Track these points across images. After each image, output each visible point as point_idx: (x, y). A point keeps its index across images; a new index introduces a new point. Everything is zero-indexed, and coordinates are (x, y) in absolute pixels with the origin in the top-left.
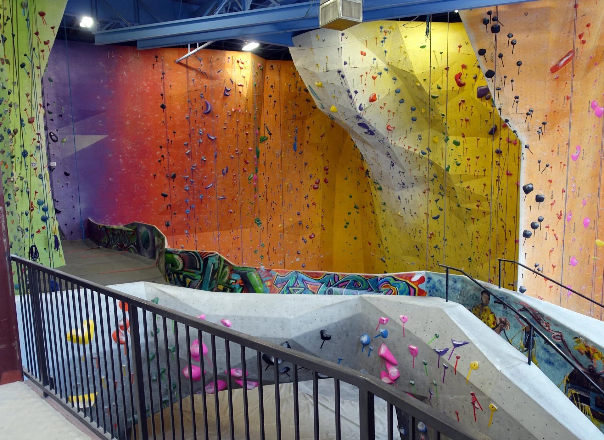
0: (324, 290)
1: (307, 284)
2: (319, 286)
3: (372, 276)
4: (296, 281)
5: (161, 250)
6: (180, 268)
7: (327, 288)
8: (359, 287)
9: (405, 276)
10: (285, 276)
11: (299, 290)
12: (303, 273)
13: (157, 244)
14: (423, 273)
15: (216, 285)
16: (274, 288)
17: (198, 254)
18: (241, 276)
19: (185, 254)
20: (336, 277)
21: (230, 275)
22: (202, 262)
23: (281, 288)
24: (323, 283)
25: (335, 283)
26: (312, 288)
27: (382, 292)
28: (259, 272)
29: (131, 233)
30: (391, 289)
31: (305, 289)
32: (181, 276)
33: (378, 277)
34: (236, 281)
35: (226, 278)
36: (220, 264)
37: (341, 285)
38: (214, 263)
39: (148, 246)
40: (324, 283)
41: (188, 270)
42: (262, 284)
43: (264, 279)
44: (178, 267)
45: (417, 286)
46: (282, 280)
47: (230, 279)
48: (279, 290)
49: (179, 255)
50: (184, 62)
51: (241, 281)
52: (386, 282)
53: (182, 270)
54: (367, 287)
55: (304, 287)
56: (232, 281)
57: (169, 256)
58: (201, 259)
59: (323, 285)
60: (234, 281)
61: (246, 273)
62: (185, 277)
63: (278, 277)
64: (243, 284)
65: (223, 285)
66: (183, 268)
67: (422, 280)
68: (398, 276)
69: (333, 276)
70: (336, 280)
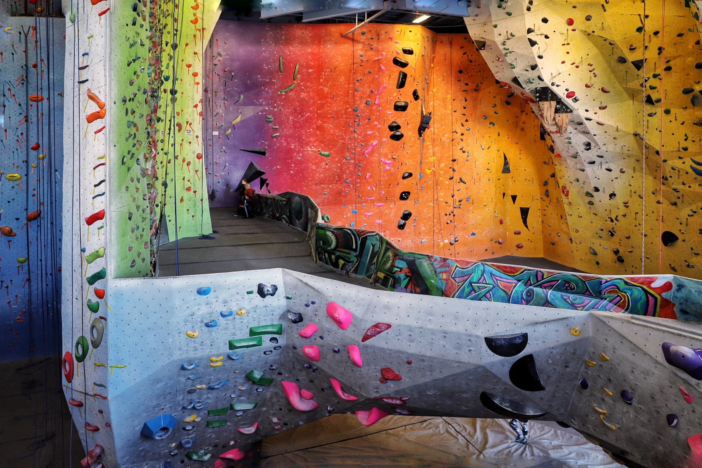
0: (521, 289)
1: (497, 280)
2: (514, 284)
3: (593, 277)
4: (482, 275)
5: (314, 223)
6: (333, 246)
7: (525, 287)
8: (571, 289)
9: (641, 280)
10: (467, 268)
11: (486, 287)
12: (492, 266)
13: (310, 216)
14: (669, 277)
15: (375, 271)
16: (452, 283)
17: (355, 232)
18: (407, 264)
19: (340, 231)
20: (540, 274)
21: (393, 262)
22: (359, 243)
23: (461, 283)
24: (519, 281)
25: (538, 282)
26: (504, 287)
27: (606, 299)
28: (433, 260)
29: (284, 203)
30: (618, 296)
31: (494, 287)
32: (333, 257)
33: (602, 279)
34: (401, 269)
35: (389, 265)
36: (382, 245)
37: (546, 285)
38: (373, 243)
39: (301, 217)
40: (521, 280)
41: (341, 249)
42: (435, 276)
43: (438, 270)
44: (330, 246)
45: (660, 295)
46: (462, 272)
47: (393, 266)
48: (458, 286)
49: (332, 232)
50: (350, 35)
51: (408, 270)
52: (614, 287)
53: (335, 249)
54: (585, 291)
55: (494, 284)
56: (396, 269)
57: (321, 232)
58: (358, 238)
59: (520, 283)
60: (399, 270)
61: (415, 260)
62: (338, 258)
63: (457, 268)
64: (410, 274)
65: (384, 273)
66: (337, 246)
67: (668, 286)
68: (632, 279)
69: (535, 273)
70: (539, 279)
